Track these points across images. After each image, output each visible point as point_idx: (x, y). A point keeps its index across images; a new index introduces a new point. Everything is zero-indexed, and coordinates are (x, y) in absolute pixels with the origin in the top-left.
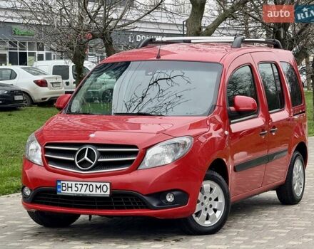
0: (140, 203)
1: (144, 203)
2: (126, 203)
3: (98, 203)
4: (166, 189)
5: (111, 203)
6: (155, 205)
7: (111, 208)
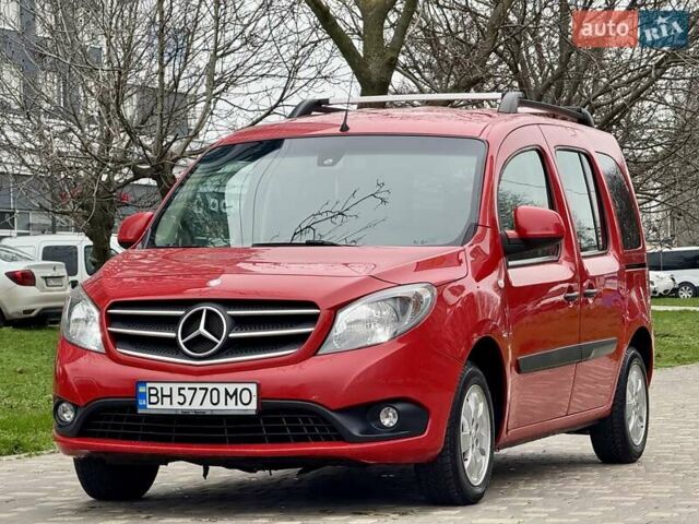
0: (322, 429)
1: (333, 429)
2: (292, 429)
3: (230, 431)
4: (380, 398)
5: (259, 430)
6: (356, 432)
7: (259, 440)
